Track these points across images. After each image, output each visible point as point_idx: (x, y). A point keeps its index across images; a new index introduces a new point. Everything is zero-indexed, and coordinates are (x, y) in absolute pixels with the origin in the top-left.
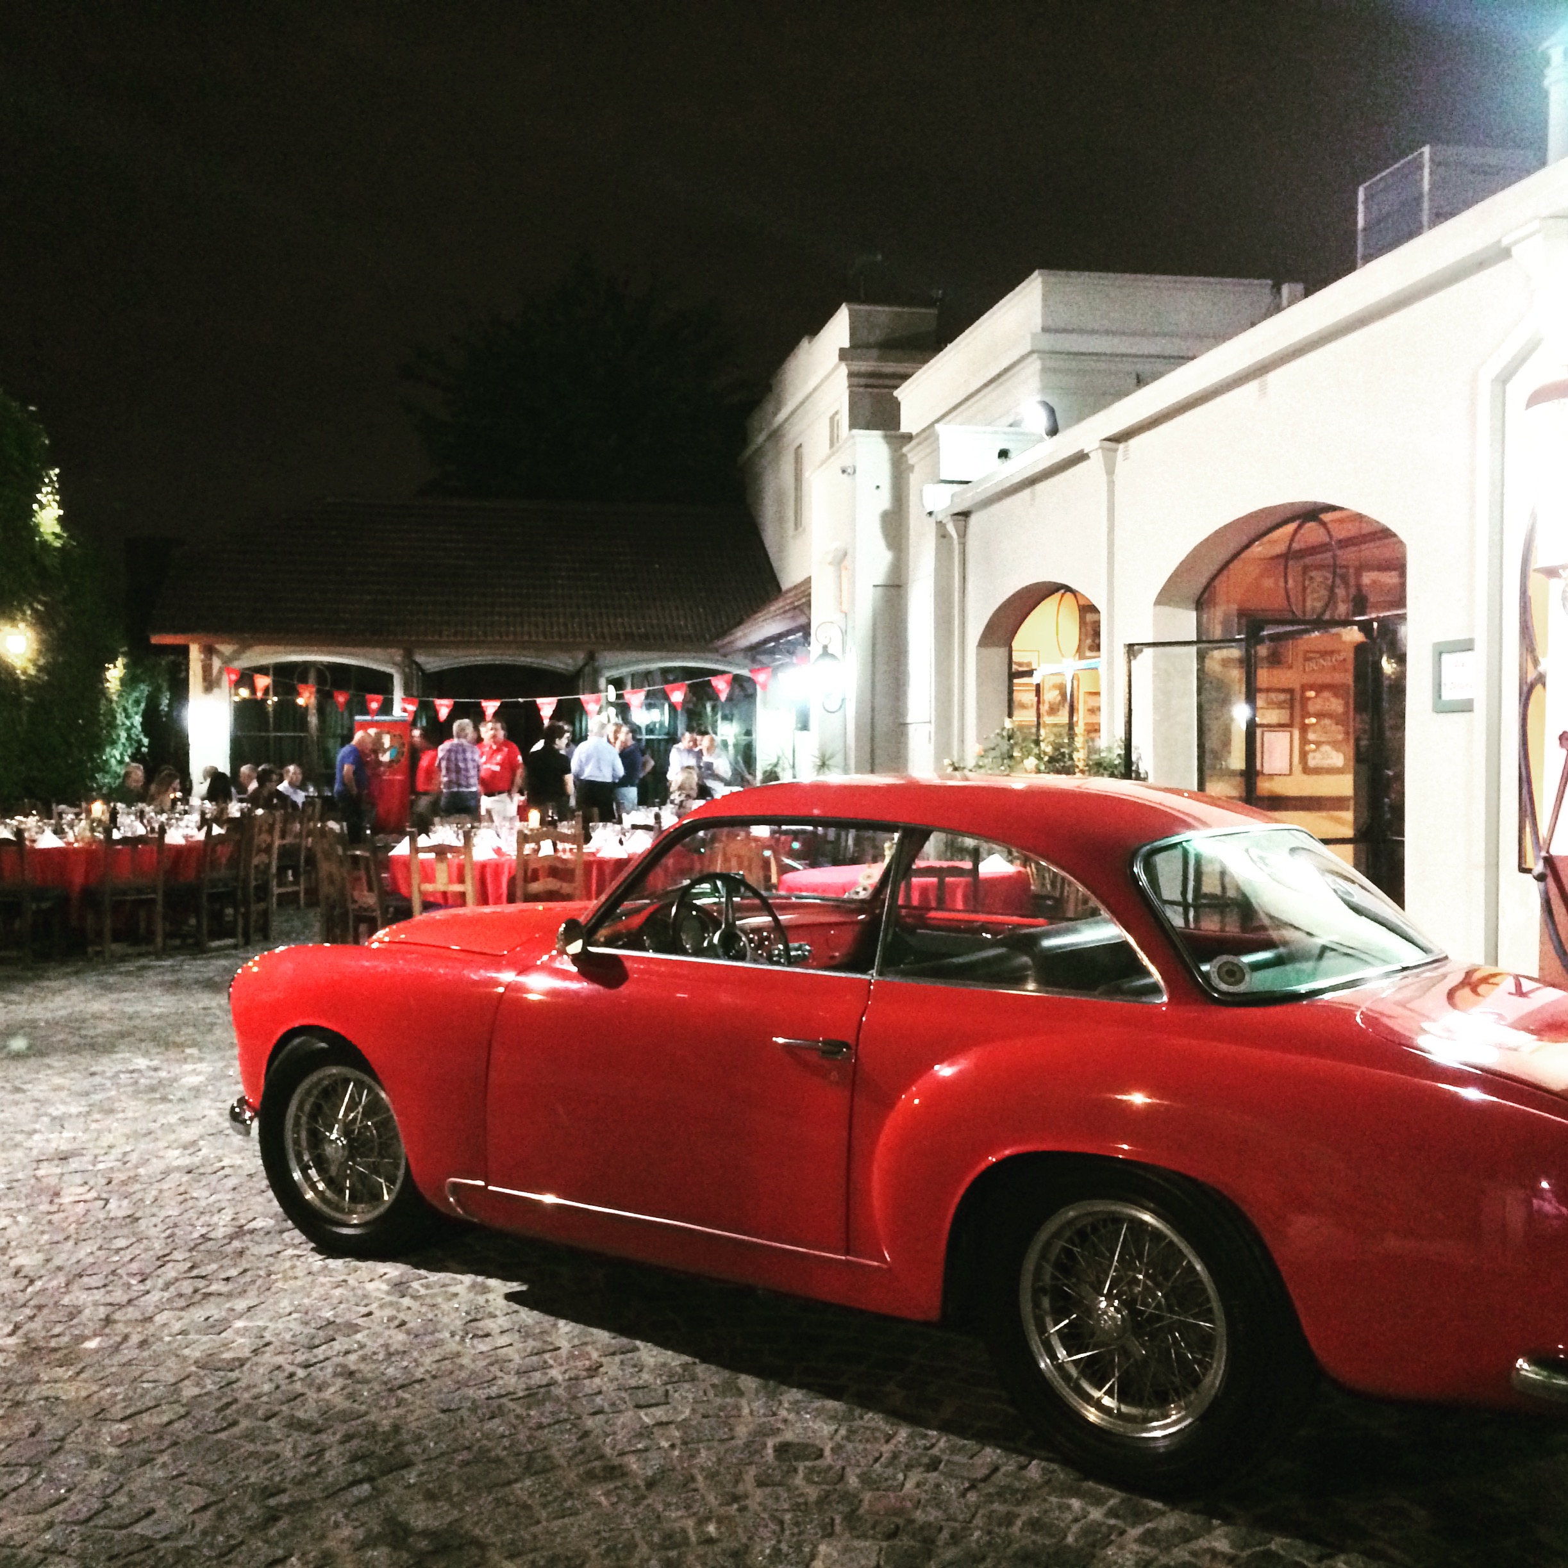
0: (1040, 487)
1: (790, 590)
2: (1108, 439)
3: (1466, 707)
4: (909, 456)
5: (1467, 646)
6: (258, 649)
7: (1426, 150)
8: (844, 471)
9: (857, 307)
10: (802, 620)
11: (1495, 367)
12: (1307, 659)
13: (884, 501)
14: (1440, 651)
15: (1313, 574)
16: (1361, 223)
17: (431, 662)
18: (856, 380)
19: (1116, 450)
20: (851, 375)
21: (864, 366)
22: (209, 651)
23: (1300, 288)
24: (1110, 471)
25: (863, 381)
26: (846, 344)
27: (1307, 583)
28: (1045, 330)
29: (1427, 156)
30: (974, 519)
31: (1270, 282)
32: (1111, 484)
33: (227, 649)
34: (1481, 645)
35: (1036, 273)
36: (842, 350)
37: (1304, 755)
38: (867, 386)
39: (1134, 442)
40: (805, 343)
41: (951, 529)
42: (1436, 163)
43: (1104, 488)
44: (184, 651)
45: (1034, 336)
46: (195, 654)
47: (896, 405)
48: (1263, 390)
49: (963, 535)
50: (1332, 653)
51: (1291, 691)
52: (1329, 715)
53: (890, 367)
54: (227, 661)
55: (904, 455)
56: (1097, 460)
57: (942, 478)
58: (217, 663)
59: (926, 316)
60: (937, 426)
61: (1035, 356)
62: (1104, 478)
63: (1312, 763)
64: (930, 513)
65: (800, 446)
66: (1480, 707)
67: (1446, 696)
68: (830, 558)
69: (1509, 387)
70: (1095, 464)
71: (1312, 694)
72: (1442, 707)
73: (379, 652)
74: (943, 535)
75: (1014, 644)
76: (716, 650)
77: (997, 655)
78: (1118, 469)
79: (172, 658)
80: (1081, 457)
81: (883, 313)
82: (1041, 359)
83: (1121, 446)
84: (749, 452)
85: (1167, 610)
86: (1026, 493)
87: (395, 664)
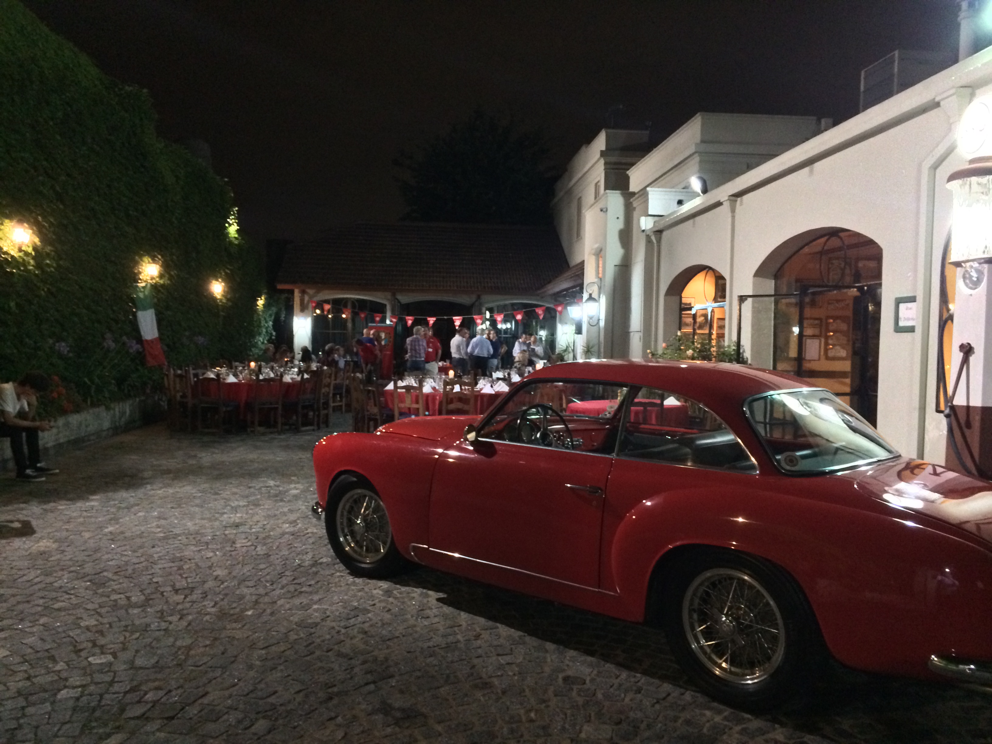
0: (698, 219)
1: (573, 267)
2: (733, 195)
3: (911, 329)
4: (634, 203)
5: (912, 299)
6: (327, 292)
7: (896, 53)
8: (601, 210)
9: (609, 131)
10: (579, 282)
11: (931, 160)
12: (829, 304)
13: (620, 225)
14: (899, 301)
15: (834, 261)
16: (862, 88)
17: (405, 299)
18: (608, 166)
19: (736, 201)
20: (605, 164)
21: (613, 159)
22: (303, 292)
23: (830, 121)
24: (733, 211)
25: (612, 166)
26: (603, 148)
27: (830, 266)
28: (703, 141)
29: (897, 55)
30: (665, 234)
31: (815, 118)
32: (733, 217)
33: (311, 292)
34: (920, 298)
35: (698, 114)
36: (602, 152)
37: (826, 350)
38: (613, 169)
39: (745, 197)
40: (583, 148)
41: (653, 238)
42: (901, 59)
43: (730, 220)
44: (292, 292)
45: (697, 144)
46: (297, 294)
47: (627, 178)
48: (811, 172)
49: (659, 241)
50: (842, 300)
51: (820, 319)
52: (841, 332)
53: (624, 160)
54: (311, 297)
55: (631, 203)
56: (726, 206)
57: (650, 213)
58: (306, 298)
59: (643, 135)
60: (648, 189)
61: (697, 154)
62: (730, 215)
63: (831, 354)
64: (643, 231)
65: (580, 197)
66: (919, 330)
67: (901, 324)
68: (593, 251)
69: (938, 171)
70: (725, 208)
71: (831, 321)
72: (898, 329)
73: (379, 294)
74: (649, 240)
75: (683, 295)
76: (538, 295)
77: (675, 299)
78: (737, 211)
79: (286, 295)
80: (719, 204)
81: (622, 133)
82: (699, 156)
83: (739, 199)
84: (556, 200)
85: (760, 279)
86: (691, 222)
87: (388, 300)
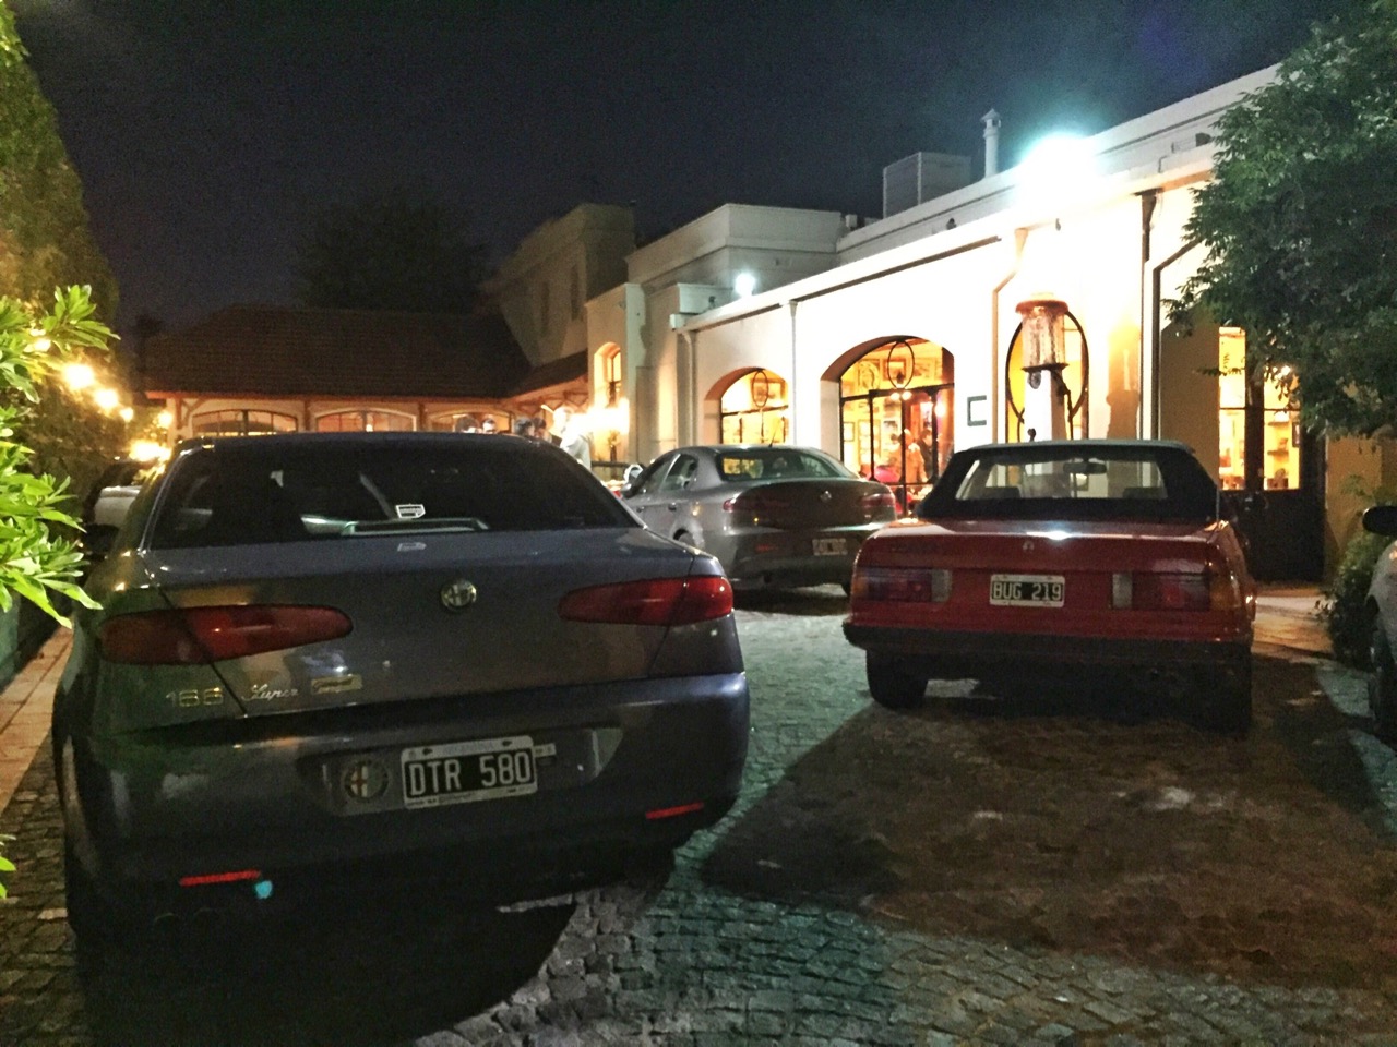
2: (794, 299)
3: (984, 423)
4: (657, 298)
5: (982, 398)
7: (920, 154)
8: (620, 305)
9: (589, 206)
13: (642, 322)
14: (970, 400)
18: (590, 248)
19: (797, 306)
22: (179, 402)
24: (793, 313)
25: (595, 249)
26: (583, 225)
28: (732, 235)
29: (920, 159)
30: (700, 335)
31: (838, 213)
32: (794, 320)
33: (190, 401)
34: (989, 396)
35: (726, 204)
36: (581, 230)
39: (807, 303)
41: (688, 338)
42: (924, 162)
43: (790, 321)
45: (726, 237)
46: (170, 404)
49: (694, 341)
54: (191, 409)
55: (654, 297)
56: (786, 308)
57: (681, 310)
58: (184, 410)
60: (678, 284)
61: (727, 248)
62: (791, 318)
64: (674, 330)
66: (989, 422)
67: (973, 419)
69: (1000, 293)
70: (785, 311)
72: (971, 424)
75: (723, 399)
77: (713, 404)
78: (797, 315)
80: (777, 306)
82: (730, 249)
83: (799, 303)
85: (826, 382)
86: (739, 322)
87: (300, 411)
